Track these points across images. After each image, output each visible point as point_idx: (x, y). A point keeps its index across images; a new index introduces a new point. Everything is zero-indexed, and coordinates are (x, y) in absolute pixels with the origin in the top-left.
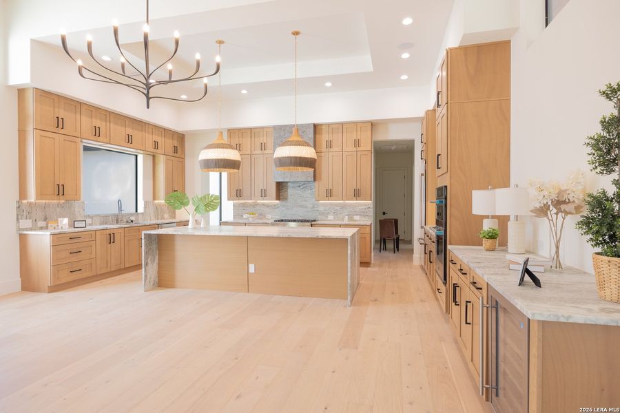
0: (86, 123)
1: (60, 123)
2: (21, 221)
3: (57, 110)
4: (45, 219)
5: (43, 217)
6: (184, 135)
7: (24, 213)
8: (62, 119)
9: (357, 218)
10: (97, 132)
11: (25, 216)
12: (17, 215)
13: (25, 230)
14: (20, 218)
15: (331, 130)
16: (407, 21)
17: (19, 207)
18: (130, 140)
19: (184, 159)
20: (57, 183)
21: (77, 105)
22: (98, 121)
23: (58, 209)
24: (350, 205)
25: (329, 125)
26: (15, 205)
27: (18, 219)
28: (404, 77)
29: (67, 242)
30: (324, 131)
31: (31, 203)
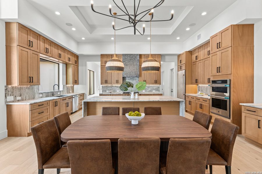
0: (42, 45)
1: (30, 44)
2: (7, 97)
3: (29, 36)
4: (21, 96)
5: (19, 94)
6: (78, 56)
7: (10, 92)
8: (32, 42)
9: (154, 91)
10: (47, 51)
11: (10, 94)
12: (6, 94)
13: (10, 102)
14: (7, 95)
15: (145, 57)
16: (204, 14)
17: (7, 89)
18: (60, 56)
19: (78, 66)
20: (29, 76)
21: (38, 36)
22: (47, 45)
23: (27, 90)
24: (151, 86)
25: (144, 55)
26: (4, 88)
27: (6, 96)
28: (178, 38)
29: (37, 108)
30: (142, 57)
31: (13, 87)
